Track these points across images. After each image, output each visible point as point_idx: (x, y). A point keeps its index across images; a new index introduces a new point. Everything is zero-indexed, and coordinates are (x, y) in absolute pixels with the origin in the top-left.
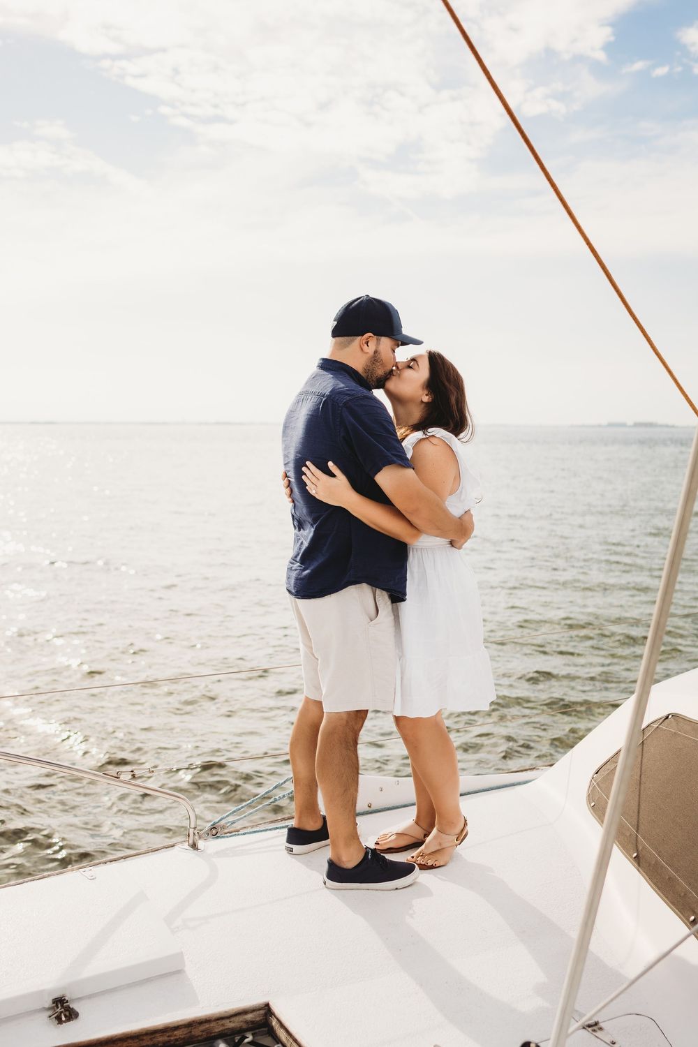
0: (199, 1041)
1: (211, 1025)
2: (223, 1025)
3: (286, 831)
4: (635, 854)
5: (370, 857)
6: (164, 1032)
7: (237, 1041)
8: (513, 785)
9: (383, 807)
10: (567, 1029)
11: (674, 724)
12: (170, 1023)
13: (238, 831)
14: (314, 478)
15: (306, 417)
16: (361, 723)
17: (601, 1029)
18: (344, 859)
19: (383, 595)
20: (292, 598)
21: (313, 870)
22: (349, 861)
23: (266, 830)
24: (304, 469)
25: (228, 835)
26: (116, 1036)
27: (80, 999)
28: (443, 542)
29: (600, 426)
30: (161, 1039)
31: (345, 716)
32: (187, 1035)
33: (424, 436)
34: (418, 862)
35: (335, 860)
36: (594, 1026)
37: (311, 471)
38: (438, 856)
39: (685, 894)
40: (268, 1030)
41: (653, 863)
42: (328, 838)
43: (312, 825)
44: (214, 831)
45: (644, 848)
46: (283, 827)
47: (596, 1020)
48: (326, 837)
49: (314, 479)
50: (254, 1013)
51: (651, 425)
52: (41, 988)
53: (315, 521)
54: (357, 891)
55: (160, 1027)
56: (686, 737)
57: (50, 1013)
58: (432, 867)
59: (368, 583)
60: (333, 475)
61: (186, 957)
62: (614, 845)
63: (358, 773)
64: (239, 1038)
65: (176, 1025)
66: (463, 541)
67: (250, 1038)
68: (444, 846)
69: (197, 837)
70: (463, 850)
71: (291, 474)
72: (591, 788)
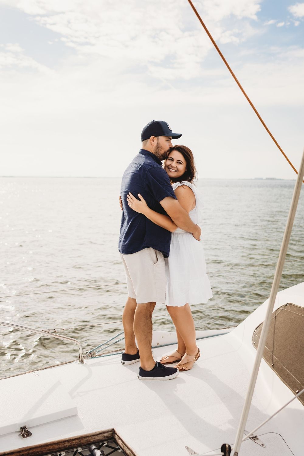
0: (84, 445)
1: (89, 438)
2: (94, 438)
3: (121, 355)
4: (273, 364)
5: (157, 366)
6: (68, 441)
8: (220, 335)
9: (164, 344)
10: (242, 438)
11: (290, 307)
12: (72, 437)
13: (101, 355)
16: (153, 308)
17: (257, 439)
18: (146, 367)
19: (159, 253)
20: (121, 254)
21: (133, 371)
22: (148, 368)
23: (113, 355)
24: (128, 196)
25: (97, 357)
26: (48, 443)
27: (32, 427)
29: (251, 179)
30: (67, 444)
31: (145, 305)
32: (79, 443)
33: (181, 185)
34: (179, 368)
35: (143, 368)
36: (254, 438)
37: (131, 197)
38: (187, 365)
39: (294, 381)
40: (114, 441)
41: (280, 368)
42: (139, 358)
43: (133, 353)
44: (90, 355)
45: (276, 361)
46: (120, 353)
47: (255, 435)
49: (131, 201)
50: (108, 433)
51: (273, 179)
52: (16, 423)
54: (152, 381)
55: (67, 439)
56: (294, 313)
57: (19, 433)
58: (185, 370)
60: (140, 200)
61: (78, 409)
62: (262, 358)
63: (152, 330)
64: (101, 444)
65: (74, 438)
67: (106, 444)
68: (189, 361)
69: (83, 358)
70: (198, 362)
71: (123, 198)
72: (254, 336)
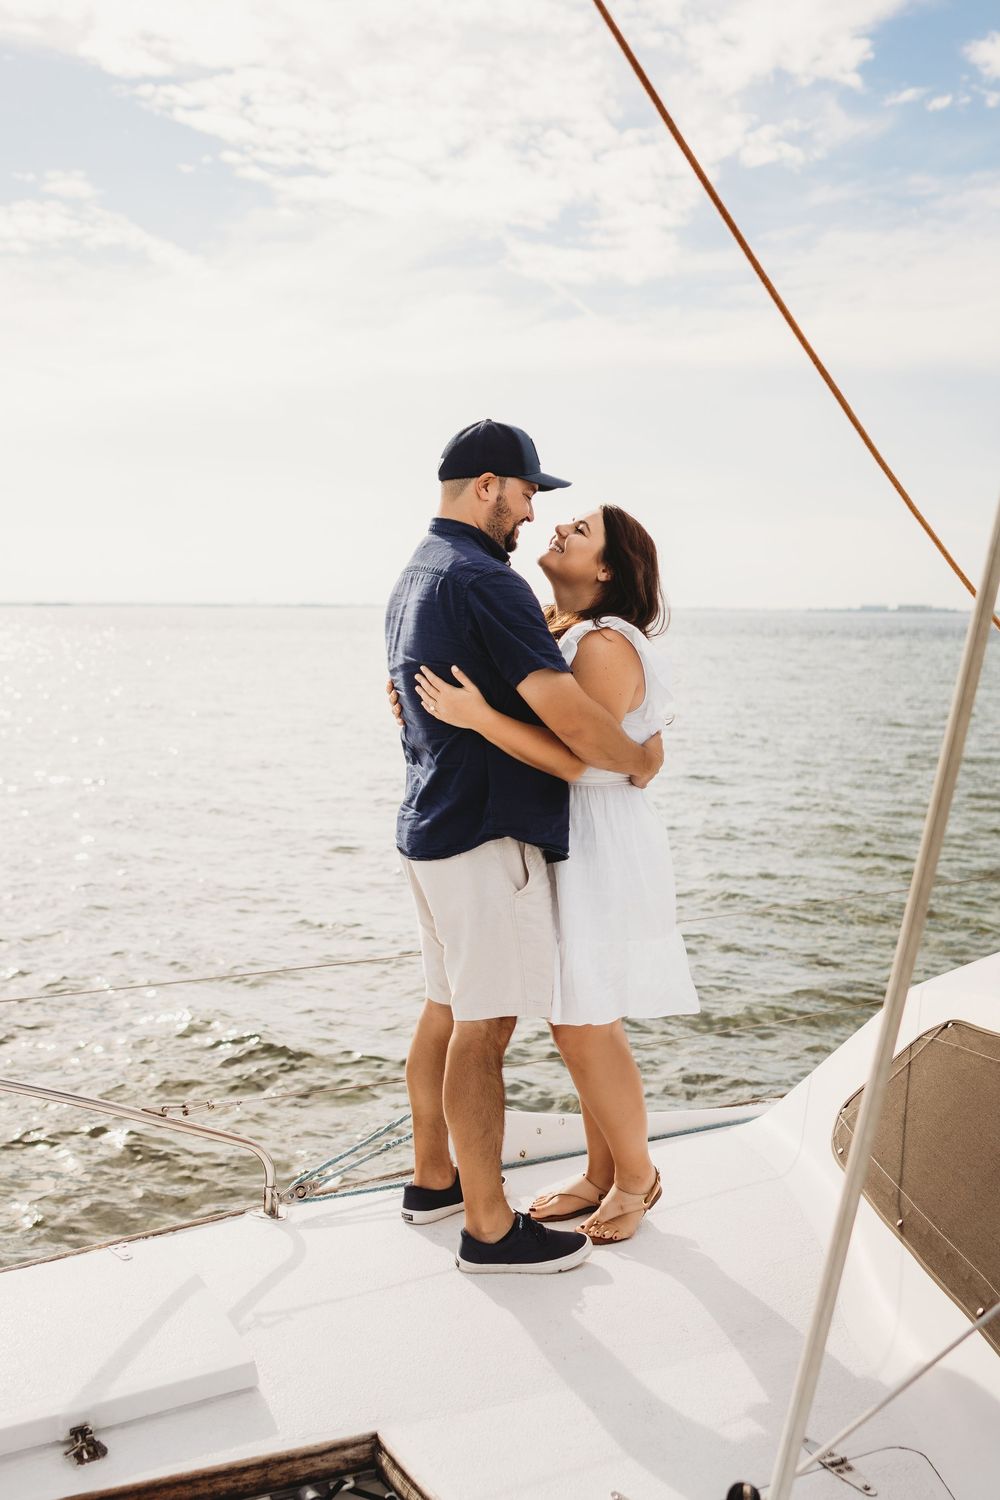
0: (278, 1488)
1: (296, 1465)
2: (312, 1465)
4: (901, 1221)
5: (521, 1227)
6: (228, 1475)
7: (332, 1488)
8: (728, 1124)
9: (542, 1156)
10: (796, 1464)
11: (956, 1035)
12: (237, 1463)
13: (335, 1191)
14: (432, 689)
15: (417, 605)
16: (506, 1035)
17: (850, 1469)
18: (484, 1229)
19: (535, 853)
20: (405, 858)
21: (441, 1246)
22: (492, 1233)
23: (375, 1190)
24: (417, 677)
25: (321, 1196)
26: (160, 1480)
27: (108, 1429)
28: (616, 778)
29: (849, 610)
30: (224, 1485)
31: (484, 1027)
32: (262, 1479)
33: (595, 628)
34: (591, 1234)
35: (472, 1232)
36: (840, 1465)
37: (428, 680)
38: (619, 1225)
39: (970, 1277)
40: (376, 1472)
41: (925, 1233)
42: (462, 1200)
43: (439, 1183)
44: (301, 1192)
45: (913, 1211)
47: (843, 1456)
48: (459, 1199)
49: (432, 692)
50: (357, 1448)
51: (921, 609)
52: (55, 1413)
53: (435, 750)
54: (503, 1276)
55: (223, 1469)
56: (971, 1054)
57: (66, 1448)
58: (611, 1241)
59: (513, 837)
60: (459, 685)
61: (259, 1370)
63: (504, 1108)
64: (334, 1483)
65: (245, 1465)
66: (646, 777)
67: (350, 1484)
68: (627, 1210)
69: (276, 1200)
71: (400, 684)
72: (838, 1128)
